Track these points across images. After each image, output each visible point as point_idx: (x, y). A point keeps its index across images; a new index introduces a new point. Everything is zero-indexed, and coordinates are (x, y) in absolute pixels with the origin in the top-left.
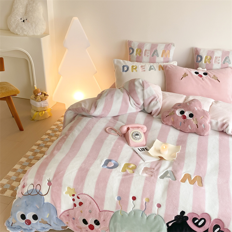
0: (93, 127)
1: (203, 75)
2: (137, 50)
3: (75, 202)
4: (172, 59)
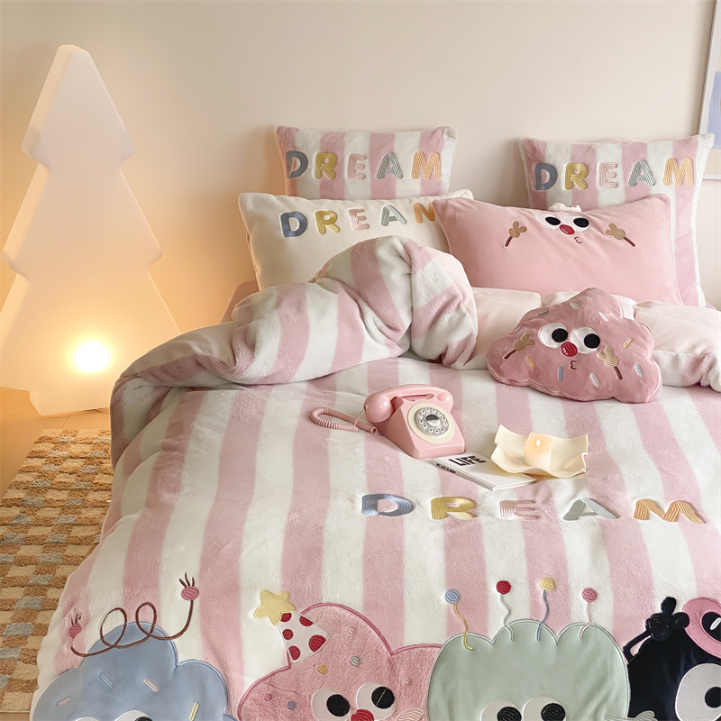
0: (261, 413)
1: (576, 228)
2: (320, 159)
3: (292, 642)
4: (448, 186)
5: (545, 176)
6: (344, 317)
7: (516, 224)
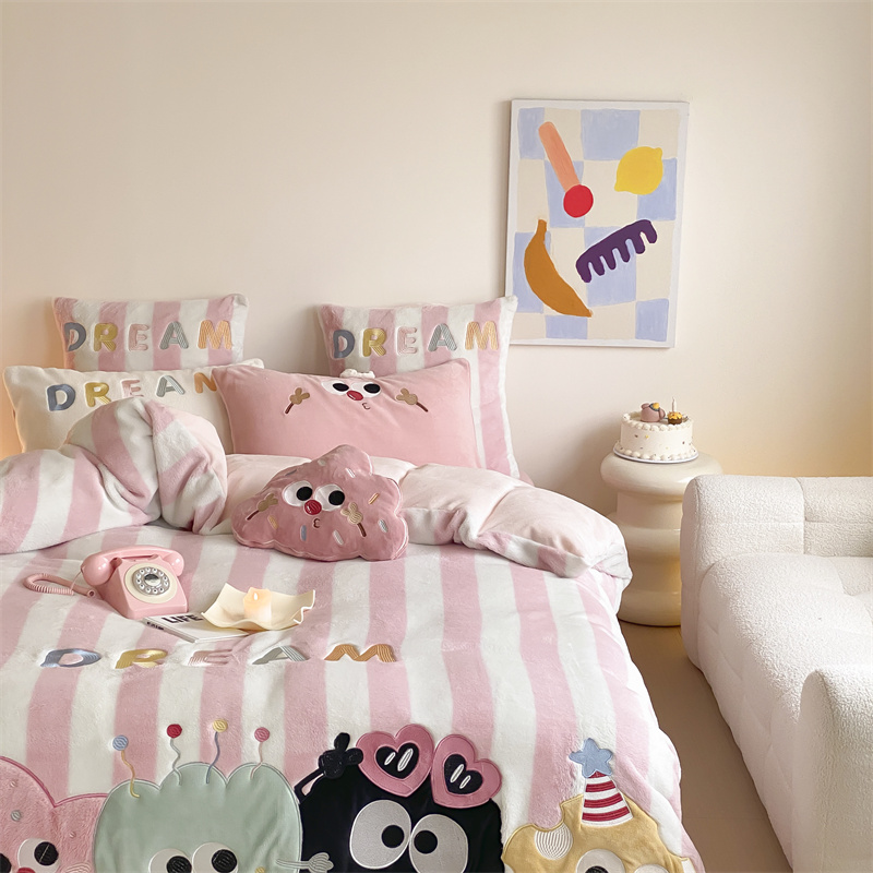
1: (366, 394)
2: (99, 331)
4: (241, 354)
5: (343, 343)
6: (81, 483)
7: (299, 391)
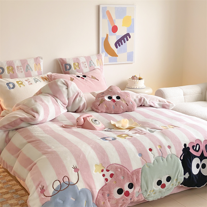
1: (84, 78)
2: (8, 68)
5: (68, 67)
7: (71, 78)
